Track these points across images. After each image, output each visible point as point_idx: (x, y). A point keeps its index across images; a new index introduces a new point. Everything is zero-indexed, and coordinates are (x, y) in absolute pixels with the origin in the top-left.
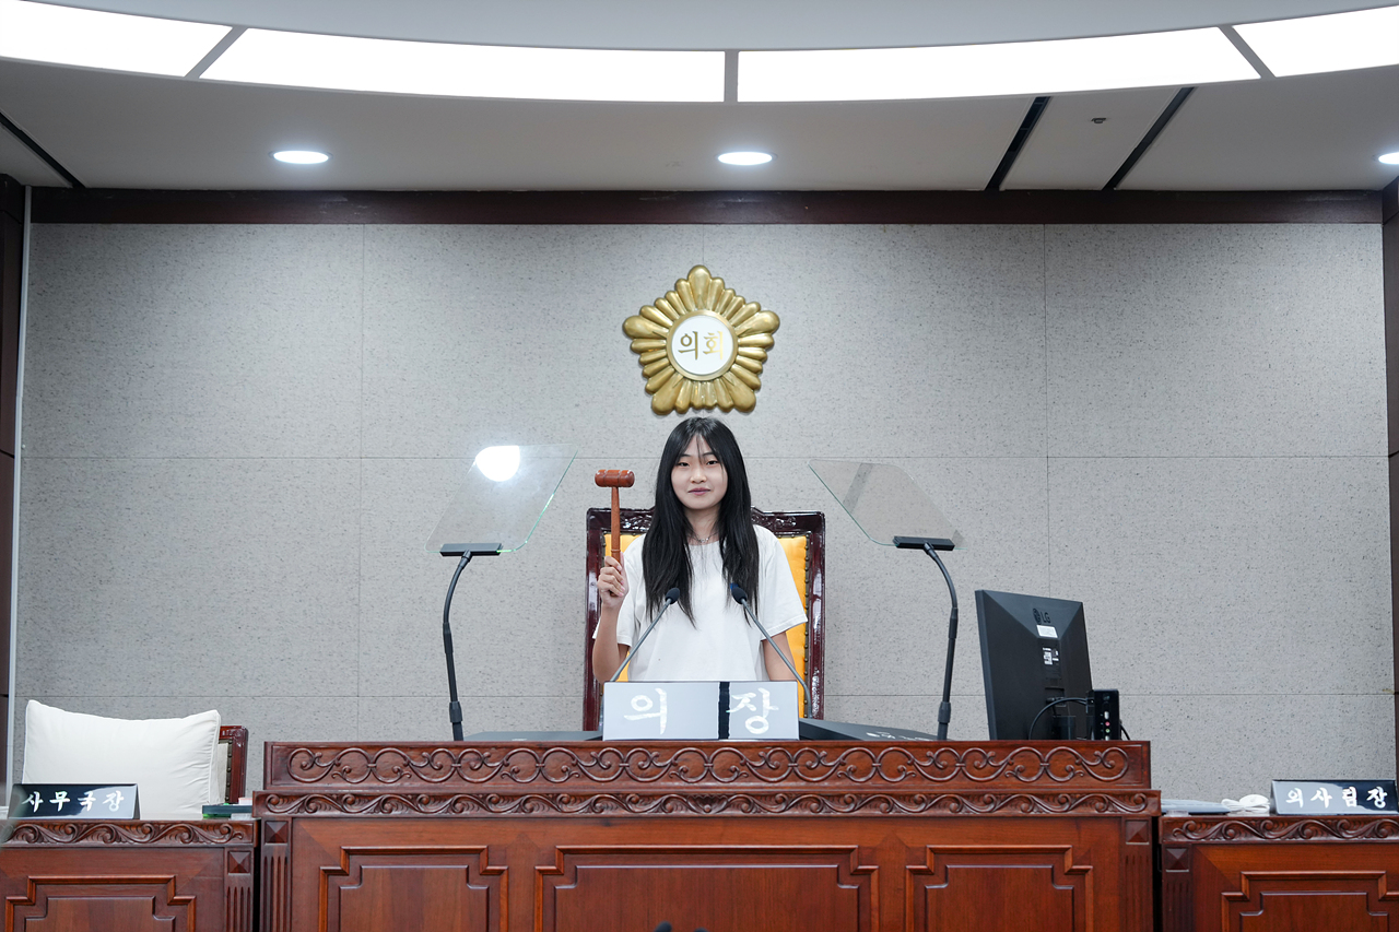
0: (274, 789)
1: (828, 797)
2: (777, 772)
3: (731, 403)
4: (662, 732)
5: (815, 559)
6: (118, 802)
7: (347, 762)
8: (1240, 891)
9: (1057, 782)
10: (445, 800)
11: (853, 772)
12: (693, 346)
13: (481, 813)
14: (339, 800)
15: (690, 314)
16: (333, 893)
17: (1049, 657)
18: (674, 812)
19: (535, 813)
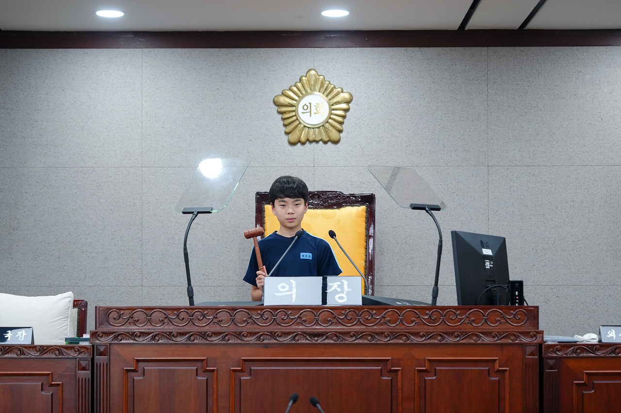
0: (100, 330)
1: (377, 334)
2: (351, 321)
3: (328, 139)
4: (293, 301)
5: (370, 218)
6: (23, 336)
7: (136, 316)
8: (583, 380)
9: (492, 326)
10: (186, 335)
11: (389, 321)
12: (309, 110)
13: (204, 341)
14: (133, 335)
15: (307, 94)
16: (130, 380)
17: (488, 265)
18: (300, 341)
19: (230, 341)
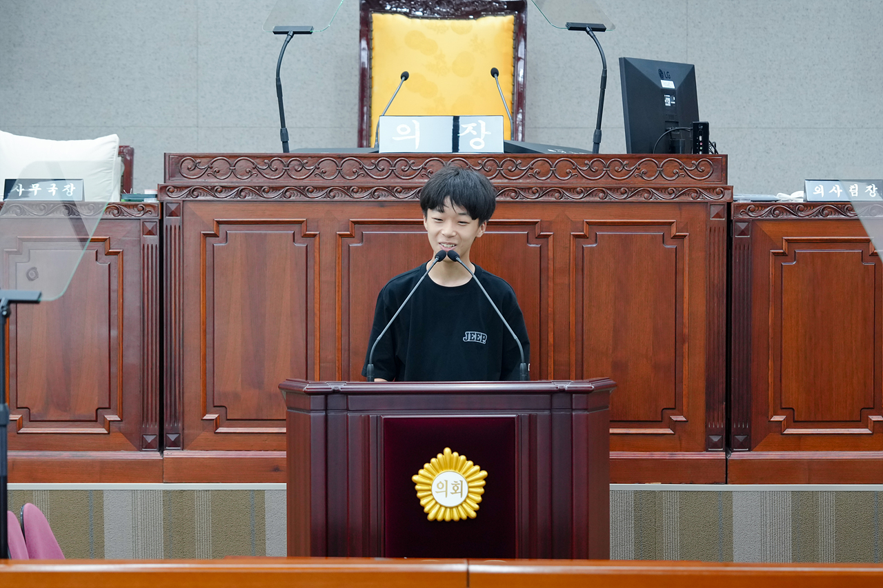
0: (170, 183)
1: (522, 189)
2: (490, 173)
4: (417, 147)
5: (520, 32)
6: (72, 190)
7: (216, 166)
8: (782, 249)
9: (669, 181)
10: (280, 190)
11: (538, 173)
13: (303, 198)
14: (212, 190)
16: (209, 248)
17: (668, 101)
19: (336, 198)
